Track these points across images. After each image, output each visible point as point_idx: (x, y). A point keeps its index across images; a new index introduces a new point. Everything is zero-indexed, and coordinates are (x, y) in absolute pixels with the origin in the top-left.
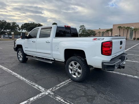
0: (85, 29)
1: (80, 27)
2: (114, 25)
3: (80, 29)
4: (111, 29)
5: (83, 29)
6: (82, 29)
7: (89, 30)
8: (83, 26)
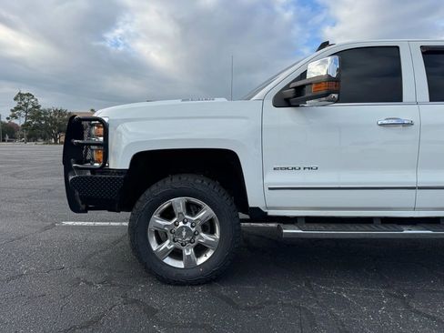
0: (38, 107)
1: (15, 99)
3: (15, 104)
5: (30, 106)
6: (26, 105)
7: (60, 112)
8: (29, 95)
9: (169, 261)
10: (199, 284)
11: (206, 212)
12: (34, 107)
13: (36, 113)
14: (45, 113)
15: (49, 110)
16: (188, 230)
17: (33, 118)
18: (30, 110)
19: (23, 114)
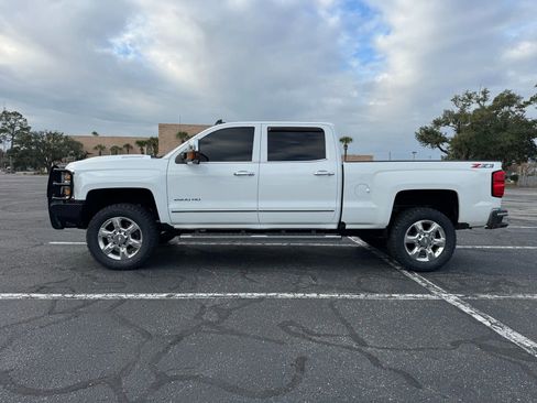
0: (28, 129)
2: (162, 127)
4: (152, 138)
5: (18, 128)
6: (12, 126)
7: (54, 136)
8: (15, 114)
9: (111, 256)
10: (130, 269)
11: (133, 226)
12: (23, 129)
13: (25, 136)
14: (36, 136)
15: (42, 133)
16: (122, 237)
17: (21, 143)
18: (18, 132)
19: (9, 137)
